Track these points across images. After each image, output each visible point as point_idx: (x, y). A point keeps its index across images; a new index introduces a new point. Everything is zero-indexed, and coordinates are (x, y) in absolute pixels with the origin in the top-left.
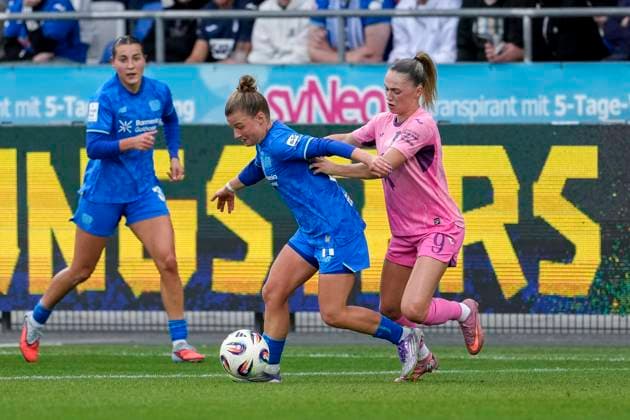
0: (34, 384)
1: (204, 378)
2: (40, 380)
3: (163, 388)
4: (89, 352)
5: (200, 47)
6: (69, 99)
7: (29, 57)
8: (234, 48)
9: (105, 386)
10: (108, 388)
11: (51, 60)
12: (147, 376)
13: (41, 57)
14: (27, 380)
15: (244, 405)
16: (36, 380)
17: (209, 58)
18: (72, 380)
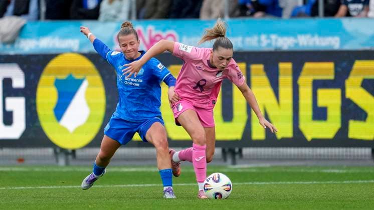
0: (255, 187)
1: (344, 184)
2: (258, 185)
3: (322, 189)
4: (284, 170)
5: (343, 9)
6: (273, 37)
7: (252, 14)
8: (363, 9)
9: (292, 188)
10: (294, 189)
11: (263, 16)
12: (315, 182)
13: (259, 15)
14: (251, 185)
15: (366, 198)
16: (256, 185)
17: (348, 14)
18: (274, 185)
